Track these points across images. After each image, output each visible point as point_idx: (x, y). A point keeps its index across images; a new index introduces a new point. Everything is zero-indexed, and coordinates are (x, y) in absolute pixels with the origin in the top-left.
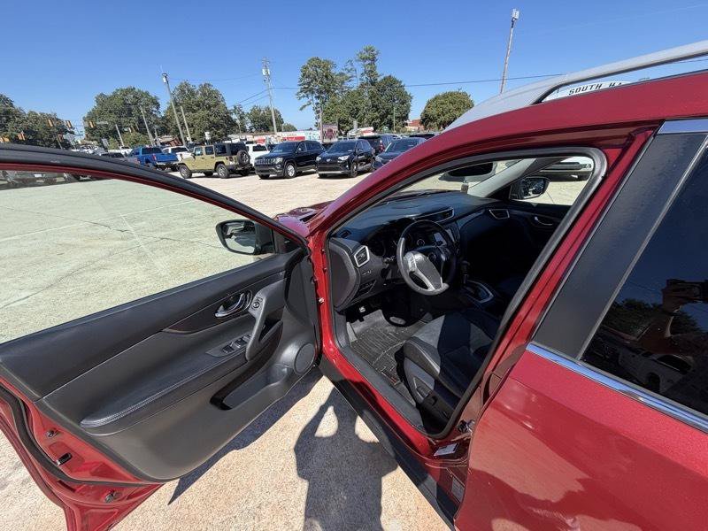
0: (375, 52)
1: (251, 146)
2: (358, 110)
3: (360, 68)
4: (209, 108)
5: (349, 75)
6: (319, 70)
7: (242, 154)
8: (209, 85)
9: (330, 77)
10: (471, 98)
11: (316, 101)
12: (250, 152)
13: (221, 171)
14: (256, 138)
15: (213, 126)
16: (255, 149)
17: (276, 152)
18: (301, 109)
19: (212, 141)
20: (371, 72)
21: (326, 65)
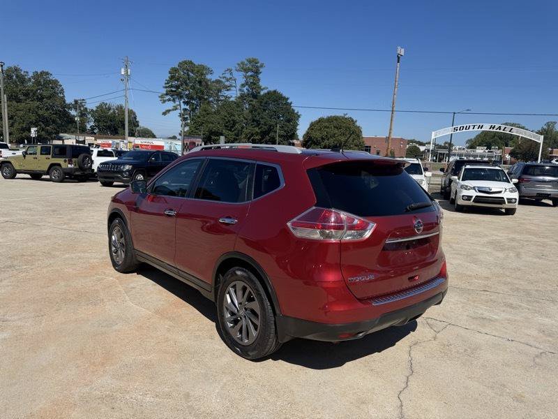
0: (259, 65)
1: (95, 151)
2: (235, 123)
3: (240, 78)
4: (41, 99)
5: (227, 84)
6: (191, 74)
7: (85, 157)
8: (47, 73)
9: (203, 83)
10: (358, 124)
11: (183, 106)
12: (94, 157)
13: (55, 174)
14: (99, 141)
15: (41, 121)
16: (100, 154)
17: (124, 159)
18: (164, 114)
19: (39, 139)
20: (253, 84)
21: (202, 71)
